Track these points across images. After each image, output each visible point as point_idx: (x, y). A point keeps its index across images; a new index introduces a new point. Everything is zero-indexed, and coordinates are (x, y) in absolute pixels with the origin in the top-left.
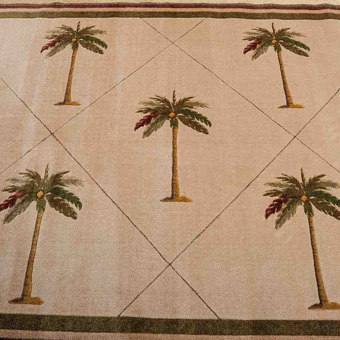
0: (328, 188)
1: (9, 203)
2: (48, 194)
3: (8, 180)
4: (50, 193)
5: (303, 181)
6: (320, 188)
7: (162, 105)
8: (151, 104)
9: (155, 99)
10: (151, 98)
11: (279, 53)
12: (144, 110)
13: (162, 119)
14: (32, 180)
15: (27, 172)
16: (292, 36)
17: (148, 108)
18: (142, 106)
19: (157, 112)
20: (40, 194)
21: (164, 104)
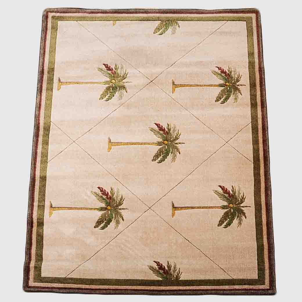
0: (115, 221)
1: (108, 68)
2: (114, 85)
3: (122, 65)
4: (114, 86)
5: (120, 209)
6: (115, 217)
7: (173, 136)
8: (174, 131)
9: (178, 133)
10: (178, 131)
11: (220, 207)
12: (169, 127)
13: (163, 137)
14: (122, 76)
15: (127, 73)
16: (238, 219)
17: (171, 129)
18: (172, 126)
19: (168, 134)
20: (113, 81)
21: (174, 137)
